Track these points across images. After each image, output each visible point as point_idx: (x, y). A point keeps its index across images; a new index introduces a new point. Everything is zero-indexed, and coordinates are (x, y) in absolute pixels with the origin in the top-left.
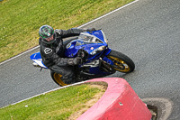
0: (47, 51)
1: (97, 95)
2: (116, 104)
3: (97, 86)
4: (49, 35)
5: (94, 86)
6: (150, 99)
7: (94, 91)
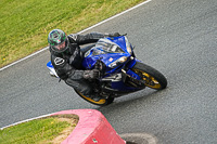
0: (57, 61)
2: (89, 141)
3: (66, 120)
5: (63, 120)
6: (130, 135)
7: (63, 125)
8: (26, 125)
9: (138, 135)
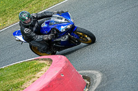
0: (26, 30)
1: (44, 69)
2: (59, 75)
3: (44, 62)
4: (27, 18)
6: (85, 72)
7: (42, 65)
8: (19, 65)
9: (90, 71)
